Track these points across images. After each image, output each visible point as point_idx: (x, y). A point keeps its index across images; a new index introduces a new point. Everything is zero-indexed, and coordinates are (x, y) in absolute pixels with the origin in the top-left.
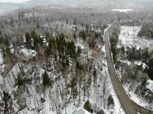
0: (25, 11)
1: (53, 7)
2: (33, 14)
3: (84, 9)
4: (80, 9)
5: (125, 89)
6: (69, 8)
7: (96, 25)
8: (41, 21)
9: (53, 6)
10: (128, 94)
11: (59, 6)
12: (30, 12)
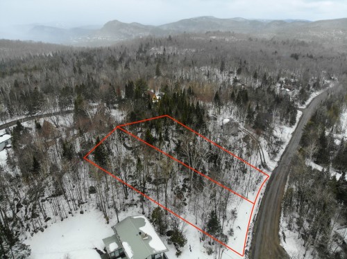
0: (153, 42)
1: (214, 37)
2: (164, 50)
3: (284, 43)
4: (274, 43)
5: (281, 222)
6: (250, 39)
7: (292, 80)
8: (172, 63)
9: (215, 33)
10: (283, 233)
11: (228, 34)
12: (161, 45)
